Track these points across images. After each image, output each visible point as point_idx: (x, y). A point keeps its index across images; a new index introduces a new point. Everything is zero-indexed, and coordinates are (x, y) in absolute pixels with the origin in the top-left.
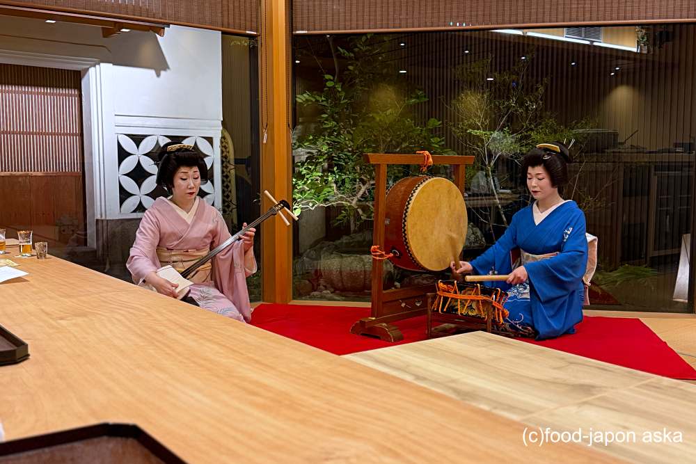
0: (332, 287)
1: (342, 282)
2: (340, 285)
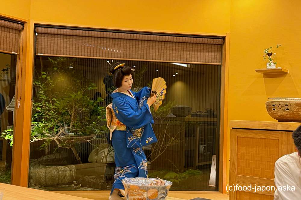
0: (40, 184)
2: (44, 183)
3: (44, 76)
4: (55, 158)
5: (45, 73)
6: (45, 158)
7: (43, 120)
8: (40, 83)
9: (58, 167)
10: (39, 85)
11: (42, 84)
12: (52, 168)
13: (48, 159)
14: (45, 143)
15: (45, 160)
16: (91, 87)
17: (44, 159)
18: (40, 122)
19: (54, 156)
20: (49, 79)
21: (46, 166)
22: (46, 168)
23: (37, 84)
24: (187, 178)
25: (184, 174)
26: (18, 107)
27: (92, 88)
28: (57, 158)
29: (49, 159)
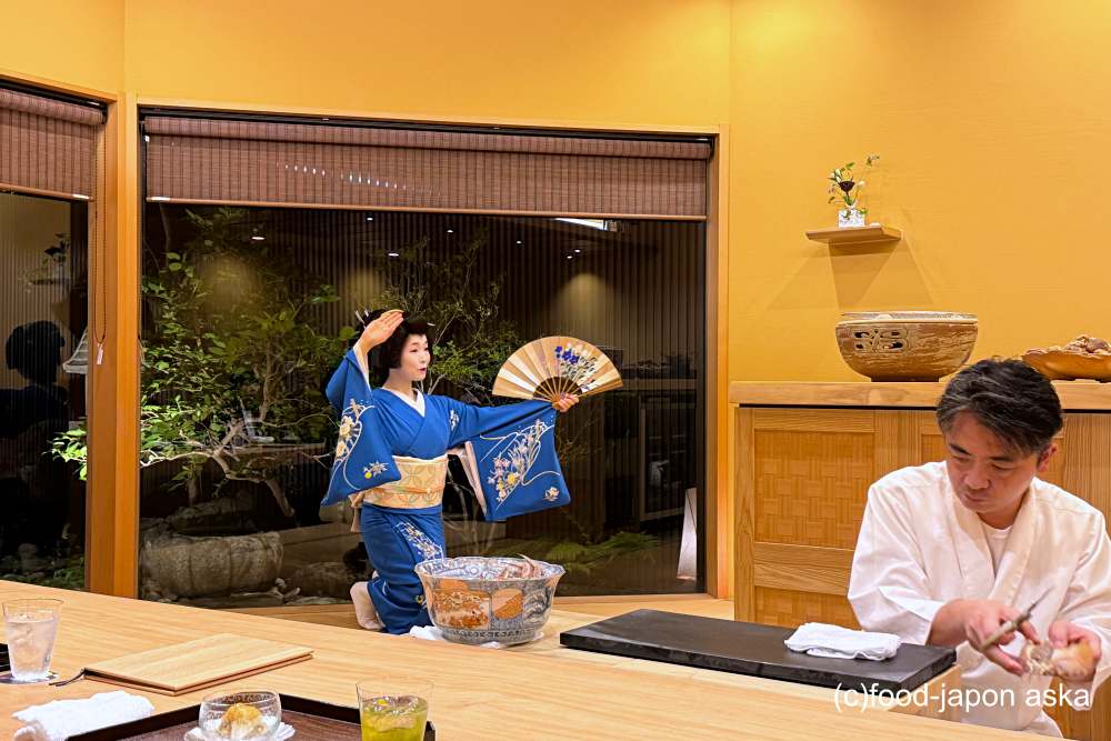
0: (173, 592)
1: (192, 583)
2: (188, 588)
3: (175, 267)
4: (219, 513)
5: (178, 257)
6: (186, 514)
7: (177, 399)
8: (162, 289)
9: (228, 539)
10: (161, 292)
11: (168, 291)
12: (210, 542)
13: (197, 515)
14: (184, 468)
15: (189, 519)
16: (320, 295)
17: (186, 516)
18: (168, 407)
19: (213, 507)
20: (191, 275)
21: (193, 538)
22: (192, 542)
23: (154, 292)
24: (612, 558)
25: (605, 547)
26: (99, 362)
27: (323, 300)
28: (223, 511)
29: (198, 518)
